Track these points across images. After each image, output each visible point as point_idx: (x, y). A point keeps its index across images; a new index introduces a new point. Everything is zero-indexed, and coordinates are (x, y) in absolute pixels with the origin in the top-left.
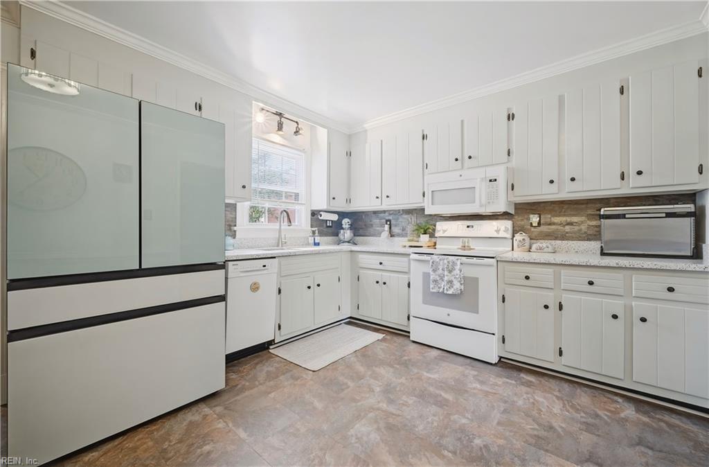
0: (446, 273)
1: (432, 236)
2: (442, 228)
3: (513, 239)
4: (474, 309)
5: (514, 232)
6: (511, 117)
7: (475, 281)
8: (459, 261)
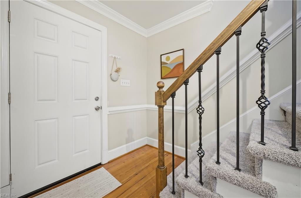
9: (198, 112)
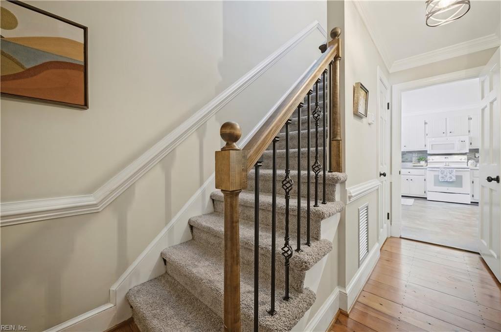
0: (448, 174)
1: (426, 161)
2: (430, 158)
3: (467, 162)
4: (461, 186)
5: (468, 160)
6: (470, 119)
7: (461, 177)
8: (455, 170)
9: (284, 187)
